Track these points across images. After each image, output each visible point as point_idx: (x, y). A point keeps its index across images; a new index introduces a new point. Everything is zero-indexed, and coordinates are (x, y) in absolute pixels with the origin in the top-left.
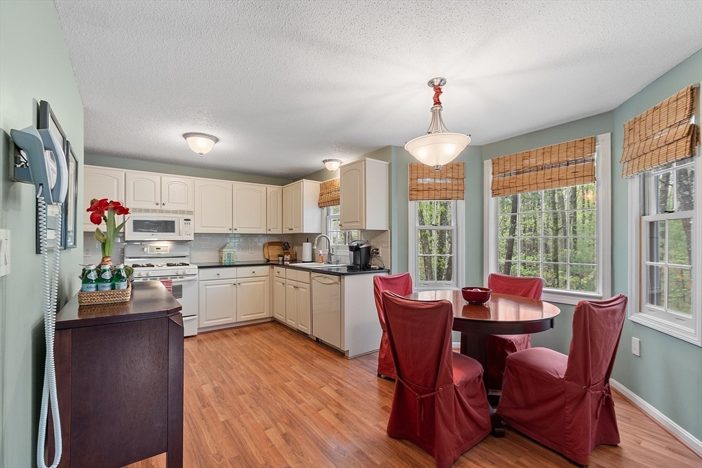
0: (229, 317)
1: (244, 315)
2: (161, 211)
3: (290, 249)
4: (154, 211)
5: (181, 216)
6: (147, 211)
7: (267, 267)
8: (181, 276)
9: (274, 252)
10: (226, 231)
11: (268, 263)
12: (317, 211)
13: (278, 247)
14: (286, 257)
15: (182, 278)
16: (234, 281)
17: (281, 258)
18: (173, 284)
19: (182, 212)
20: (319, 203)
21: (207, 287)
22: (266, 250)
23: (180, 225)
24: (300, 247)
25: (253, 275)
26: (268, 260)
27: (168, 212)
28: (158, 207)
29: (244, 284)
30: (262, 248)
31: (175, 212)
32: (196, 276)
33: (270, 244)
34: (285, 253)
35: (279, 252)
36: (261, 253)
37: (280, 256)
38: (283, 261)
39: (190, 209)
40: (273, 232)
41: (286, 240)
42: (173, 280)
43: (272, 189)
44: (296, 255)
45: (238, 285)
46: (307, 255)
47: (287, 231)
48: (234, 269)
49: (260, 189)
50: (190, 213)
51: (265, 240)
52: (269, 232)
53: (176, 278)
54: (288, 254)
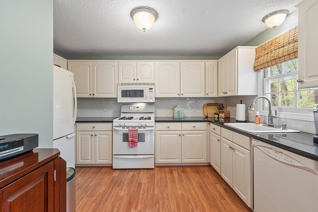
0: (176, 159)
1: (187, 159)
2: (136, 84)
3: (224, 109)
4: (132, 84)
5: (147, 86)
6: (129, 84)
7: (205, 123)
8: (145, 127)
9: (211, 111)
10: (176, 96)
11: (206, 120)
12: (253, 74)
13: (214, 107)
14: (220, 114)
15: (145, 128)
16: (180, 132)
17: (216, 116)
18: (139, 132)
19: (148, 84)
20: (255, 67)
21: (161, 135)
22: (205, 109)
23: (146, 92)
24: (234, 108)
25: (194, 129)
26: (207, 117)
27: (140, 84)
28: (135, 82)
29: (187, 135)
30: (203, 107)
31: (144, 84)
32: (153, 128)
33: (209, 105)
34: (220, 112)
35: (215, 111)
36: (201, 111)
37: (215, 114)
38: (218, 118)
39: (153, 82)
40: (210, 96)
41: (221, 102)
42: (139, 129)
43: (210, 63)
44: (229, 114)
45: (183, 136)
46: (241, 115)
47: (221, 95)
48: (180, 123)
49: (200, 64)
50: (153, 84)
51: (205, 102)
52: (207, 96)
53: (141, 128)
54: (222, 112)
